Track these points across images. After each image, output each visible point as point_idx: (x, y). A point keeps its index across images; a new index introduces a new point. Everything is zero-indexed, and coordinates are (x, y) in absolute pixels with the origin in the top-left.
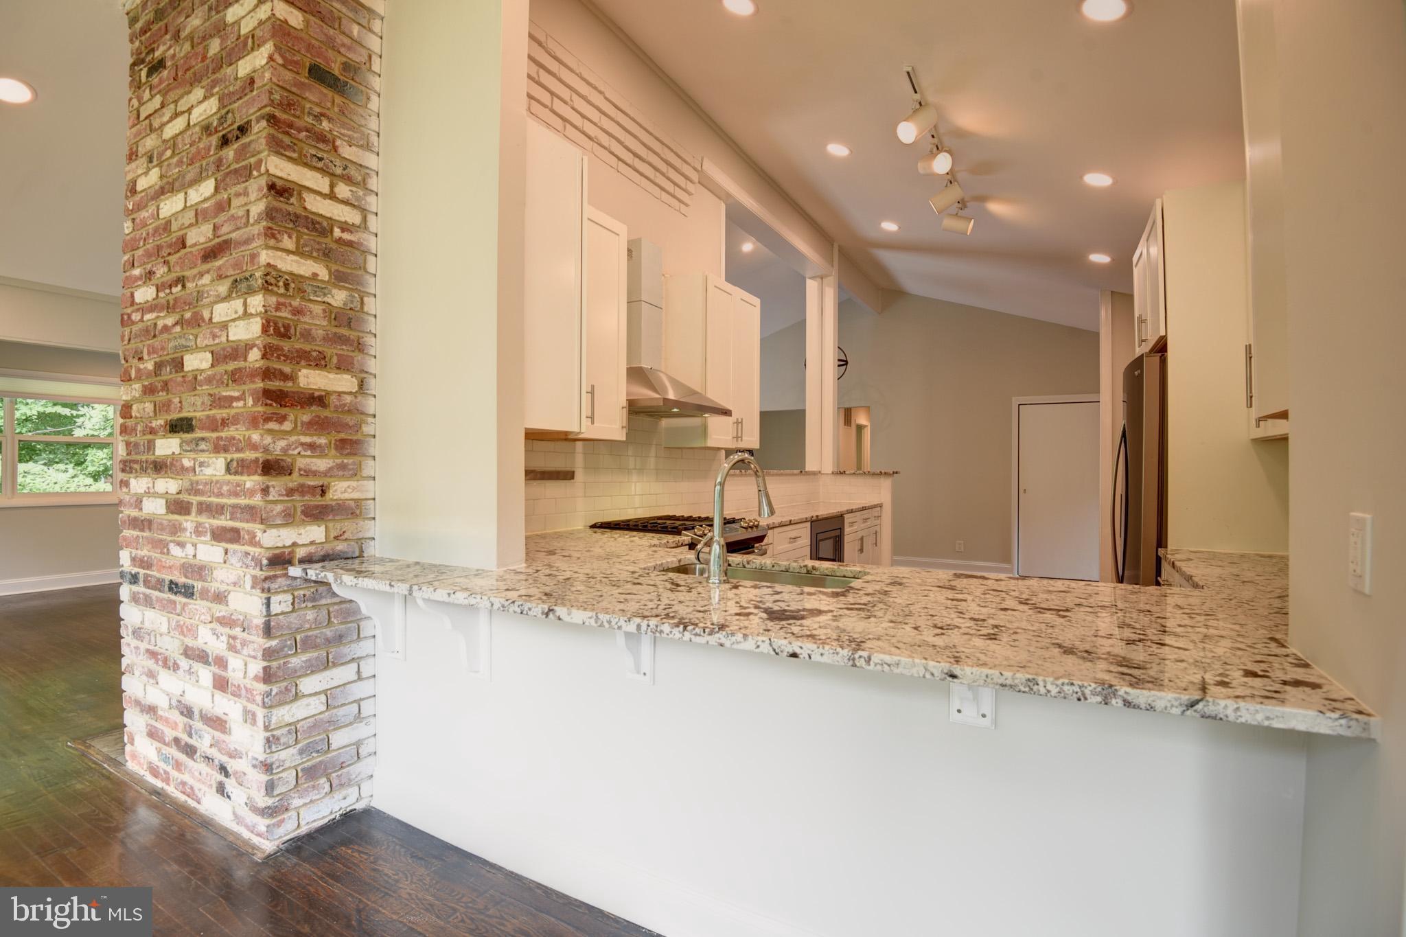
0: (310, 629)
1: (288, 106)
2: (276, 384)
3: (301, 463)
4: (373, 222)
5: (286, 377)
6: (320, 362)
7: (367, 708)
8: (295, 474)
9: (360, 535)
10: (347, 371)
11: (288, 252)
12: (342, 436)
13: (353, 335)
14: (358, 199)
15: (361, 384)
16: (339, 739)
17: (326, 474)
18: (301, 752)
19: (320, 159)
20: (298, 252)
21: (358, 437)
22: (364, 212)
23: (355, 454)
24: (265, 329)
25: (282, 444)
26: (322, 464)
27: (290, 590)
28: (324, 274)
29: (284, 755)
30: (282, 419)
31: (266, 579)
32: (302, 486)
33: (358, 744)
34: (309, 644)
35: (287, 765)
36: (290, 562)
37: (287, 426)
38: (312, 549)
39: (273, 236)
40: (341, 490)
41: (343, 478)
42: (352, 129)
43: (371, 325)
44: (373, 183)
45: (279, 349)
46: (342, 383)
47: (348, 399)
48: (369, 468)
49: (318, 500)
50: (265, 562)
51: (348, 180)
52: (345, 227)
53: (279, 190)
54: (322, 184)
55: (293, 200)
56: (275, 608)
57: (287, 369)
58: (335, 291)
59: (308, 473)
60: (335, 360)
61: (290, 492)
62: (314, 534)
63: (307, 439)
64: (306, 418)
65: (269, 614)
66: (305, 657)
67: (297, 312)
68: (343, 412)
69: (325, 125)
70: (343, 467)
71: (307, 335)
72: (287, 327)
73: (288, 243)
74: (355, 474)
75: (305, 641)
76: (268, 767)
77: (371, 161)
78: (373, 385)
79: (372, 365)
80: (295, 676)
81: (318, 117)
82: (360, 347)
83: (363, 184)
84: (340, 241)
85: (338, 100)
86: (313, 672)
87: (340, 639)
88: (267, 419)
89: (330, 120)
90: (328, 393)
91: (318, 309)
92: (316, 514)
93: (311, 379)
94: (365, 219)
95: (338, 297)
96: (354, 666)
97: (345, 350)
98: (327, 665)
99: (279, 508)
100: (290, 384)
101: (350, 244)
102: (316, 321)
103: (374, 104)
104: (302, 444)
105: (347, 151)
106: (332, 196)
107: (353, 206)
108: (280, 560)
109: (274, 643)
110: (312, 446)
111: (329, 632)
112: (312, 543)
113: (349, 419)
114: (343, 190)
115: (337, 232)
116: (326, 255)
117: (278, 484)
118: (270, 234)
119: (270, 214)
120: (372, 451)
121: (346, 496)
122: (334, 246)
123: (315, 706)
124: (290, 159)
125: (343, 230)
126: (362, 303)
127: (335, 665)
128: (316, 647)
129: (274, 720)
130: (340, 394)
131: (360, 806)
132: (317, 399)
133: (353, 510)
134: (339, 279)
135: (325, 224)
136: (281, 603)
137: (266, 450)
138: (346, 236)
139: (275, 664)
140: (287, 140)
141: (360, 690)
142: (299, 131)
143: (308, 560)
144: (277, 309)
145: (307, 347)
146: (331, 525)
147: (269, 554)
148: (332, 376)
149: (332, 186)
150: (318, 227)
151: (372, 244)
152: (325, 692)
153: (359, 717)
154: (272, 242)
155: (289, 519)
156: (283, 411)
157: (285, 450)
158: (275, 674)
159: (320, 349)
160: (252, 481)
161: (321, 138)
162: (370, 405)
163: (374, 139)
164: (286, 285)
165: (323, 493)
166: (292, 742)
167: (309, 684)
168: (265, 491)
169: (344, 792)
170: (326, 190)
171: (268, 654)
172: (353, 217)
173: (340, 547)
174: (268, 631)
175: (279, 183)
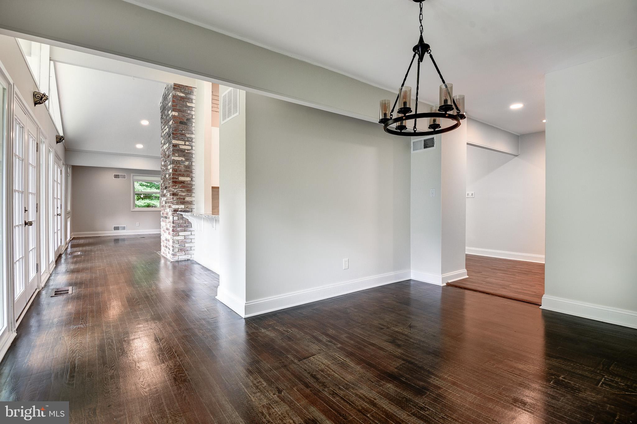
0: (181, 224)
1: (175, 130)
2: (175, 180)
3: (180, 194)
4: (194, 148)
5: (176, 179)
6: (183, 176)
7: (193, 241)
8: (179, 196)
9: (192, 208)
10: (189, 177)
11: (177, 156)
12: (188, 189)
13: (190, 170)
14: (191, 144)
15: (192, 179)
16: (187, 245)
17: (184, 196)
18: (179, 245)
19: (182, 138)
20: (179, 156)
21: (191, 189)
22: (192, 146)
23: (191, 192)
24: (173, 171)
25: (176, 190)
26: (184, 194)
27: (178, 216)
28: (184, 159)
29: (176, 245)
30: (176, 186)
31: (173, 214)
32: (180, 198)
33: (191, 247)
34: (181, 226)
35: (176, 247)
36: (178, 211)
37: (177, 187)
38: (182, 209)
39: (174, 154)
40: (187, 199)
41: (188, 197)
42: (189, 131)
43: (194, 168)
44: (193, 140)
45: (175, 174)
46: (188, 179)
47: (189, 182)
48: (193, 195)
49: (183, 201)
50: (173, 211)
51: (188, 141)
52: (188, 150)
53: (175, 146)
54: (183, 143)
55: (177, 147)
56: (175, 219)
57: (177, 177)
58: (186, 162)
59: (181, 195)
60: (186, 175)
61: (177, 199)
62: (182, 206)
63: (181, 190)
64: (180, 186)
65: (173, 220)
66: (180, 229)
67: (178, 167)
68: (188, 184)
69: (183, 132)
70: (188, 195)
71: (180, 171)
72: (177, 170)
73: (177, 155)
74: (191, 196)
75: (180, 226)
76: (173, 247)
77: (193, 136)
78: (194, 179)
79: (194, 175)
80: (178, 232)
81: (182, 131)
82: (191, 172)
83: (192, 141)
84: (187, 153)
85: (186, 126)
86: (182, 232)
87: (187, 226)
88: (173, 186)
89: (184, 131)
90: (185, 181)
91: (183, 166)
92: (183, 203)
93: (181, 179)
94: (192, 148)
95: (187, 163)
96: (190, 232)
97: (188, 173)
98: (185, 231)
99: (175, 201)
100: (177, 180)
101: (189, 153)
102: (182, 168)
103: (194, 125)
104: (180, 190)
105: (188, 136)
106: (185, 145)
107: (190, 146)
108: (175, 211)
109: (174, 225)
110: (182, 191)
111: (185, 225)
112: (182, 208)
113: (189, 186)
114: (187, 143)
115: (186, 151)
116: (184, 156)
117: (175, 198)
118: (173, 154)
119: (173, 150)
120: (194, 192)
121: (189, 200)
122: (186, 154)
123: (182, 238)
124: (177, 140)
125: (187, 151)
126: (192, 164)
127: (186, 231)
128: (182, 227)
129: (174, 239)
130: (187, 181)
131: (191, 259)
132: (183, 182)
133: (191, 203)
134: (187, 160)
135: (184, 150)
136: (176, 218)
137: (173, 191)
138: (188, 152)
139: (174, 229)
140: (176, 136)
141: (191, 237)
142: (178, 134)
143: (181, 211)
144: (175, 167)
145: (181, 173)
146: (185, 205)
147: (174, 209)
148: (185, 178)
149: (185, 143)
150: (183, 151)
151: (194, 152)
152: (184, 236)
153: (191, 242)
154: (174, 155)
155: (177, 204)
156: (176, 185)
157: (176, 191)
158: (174, 230)
159: (183, 173)
160: (172, 197)
161: (183, 134)
162: (194, 183)
163: (194, 132)
164: (176, 163)
165: (184, 199)
166: (177, 243)
167: (181, 234)
168: (173, 198)
169: (188, 255)
170: (184, 144)
171: (173, 227)
172: (189, 148)
173: (187, 209)
174: (173, 223)
175: (175, 145)
